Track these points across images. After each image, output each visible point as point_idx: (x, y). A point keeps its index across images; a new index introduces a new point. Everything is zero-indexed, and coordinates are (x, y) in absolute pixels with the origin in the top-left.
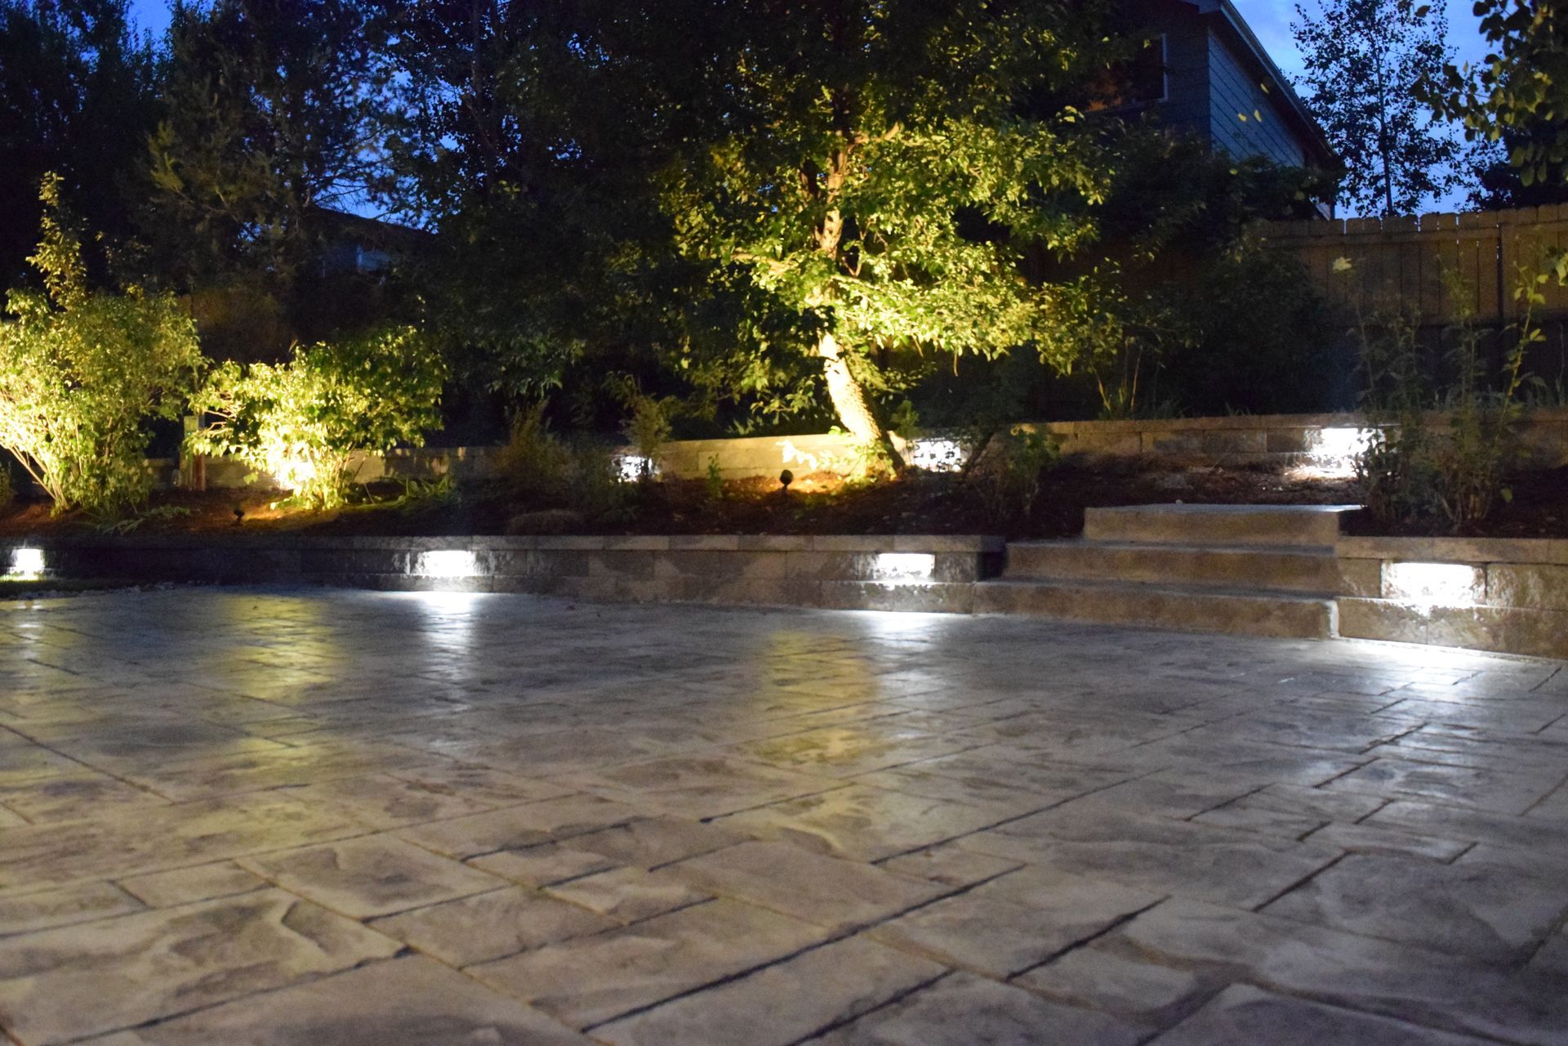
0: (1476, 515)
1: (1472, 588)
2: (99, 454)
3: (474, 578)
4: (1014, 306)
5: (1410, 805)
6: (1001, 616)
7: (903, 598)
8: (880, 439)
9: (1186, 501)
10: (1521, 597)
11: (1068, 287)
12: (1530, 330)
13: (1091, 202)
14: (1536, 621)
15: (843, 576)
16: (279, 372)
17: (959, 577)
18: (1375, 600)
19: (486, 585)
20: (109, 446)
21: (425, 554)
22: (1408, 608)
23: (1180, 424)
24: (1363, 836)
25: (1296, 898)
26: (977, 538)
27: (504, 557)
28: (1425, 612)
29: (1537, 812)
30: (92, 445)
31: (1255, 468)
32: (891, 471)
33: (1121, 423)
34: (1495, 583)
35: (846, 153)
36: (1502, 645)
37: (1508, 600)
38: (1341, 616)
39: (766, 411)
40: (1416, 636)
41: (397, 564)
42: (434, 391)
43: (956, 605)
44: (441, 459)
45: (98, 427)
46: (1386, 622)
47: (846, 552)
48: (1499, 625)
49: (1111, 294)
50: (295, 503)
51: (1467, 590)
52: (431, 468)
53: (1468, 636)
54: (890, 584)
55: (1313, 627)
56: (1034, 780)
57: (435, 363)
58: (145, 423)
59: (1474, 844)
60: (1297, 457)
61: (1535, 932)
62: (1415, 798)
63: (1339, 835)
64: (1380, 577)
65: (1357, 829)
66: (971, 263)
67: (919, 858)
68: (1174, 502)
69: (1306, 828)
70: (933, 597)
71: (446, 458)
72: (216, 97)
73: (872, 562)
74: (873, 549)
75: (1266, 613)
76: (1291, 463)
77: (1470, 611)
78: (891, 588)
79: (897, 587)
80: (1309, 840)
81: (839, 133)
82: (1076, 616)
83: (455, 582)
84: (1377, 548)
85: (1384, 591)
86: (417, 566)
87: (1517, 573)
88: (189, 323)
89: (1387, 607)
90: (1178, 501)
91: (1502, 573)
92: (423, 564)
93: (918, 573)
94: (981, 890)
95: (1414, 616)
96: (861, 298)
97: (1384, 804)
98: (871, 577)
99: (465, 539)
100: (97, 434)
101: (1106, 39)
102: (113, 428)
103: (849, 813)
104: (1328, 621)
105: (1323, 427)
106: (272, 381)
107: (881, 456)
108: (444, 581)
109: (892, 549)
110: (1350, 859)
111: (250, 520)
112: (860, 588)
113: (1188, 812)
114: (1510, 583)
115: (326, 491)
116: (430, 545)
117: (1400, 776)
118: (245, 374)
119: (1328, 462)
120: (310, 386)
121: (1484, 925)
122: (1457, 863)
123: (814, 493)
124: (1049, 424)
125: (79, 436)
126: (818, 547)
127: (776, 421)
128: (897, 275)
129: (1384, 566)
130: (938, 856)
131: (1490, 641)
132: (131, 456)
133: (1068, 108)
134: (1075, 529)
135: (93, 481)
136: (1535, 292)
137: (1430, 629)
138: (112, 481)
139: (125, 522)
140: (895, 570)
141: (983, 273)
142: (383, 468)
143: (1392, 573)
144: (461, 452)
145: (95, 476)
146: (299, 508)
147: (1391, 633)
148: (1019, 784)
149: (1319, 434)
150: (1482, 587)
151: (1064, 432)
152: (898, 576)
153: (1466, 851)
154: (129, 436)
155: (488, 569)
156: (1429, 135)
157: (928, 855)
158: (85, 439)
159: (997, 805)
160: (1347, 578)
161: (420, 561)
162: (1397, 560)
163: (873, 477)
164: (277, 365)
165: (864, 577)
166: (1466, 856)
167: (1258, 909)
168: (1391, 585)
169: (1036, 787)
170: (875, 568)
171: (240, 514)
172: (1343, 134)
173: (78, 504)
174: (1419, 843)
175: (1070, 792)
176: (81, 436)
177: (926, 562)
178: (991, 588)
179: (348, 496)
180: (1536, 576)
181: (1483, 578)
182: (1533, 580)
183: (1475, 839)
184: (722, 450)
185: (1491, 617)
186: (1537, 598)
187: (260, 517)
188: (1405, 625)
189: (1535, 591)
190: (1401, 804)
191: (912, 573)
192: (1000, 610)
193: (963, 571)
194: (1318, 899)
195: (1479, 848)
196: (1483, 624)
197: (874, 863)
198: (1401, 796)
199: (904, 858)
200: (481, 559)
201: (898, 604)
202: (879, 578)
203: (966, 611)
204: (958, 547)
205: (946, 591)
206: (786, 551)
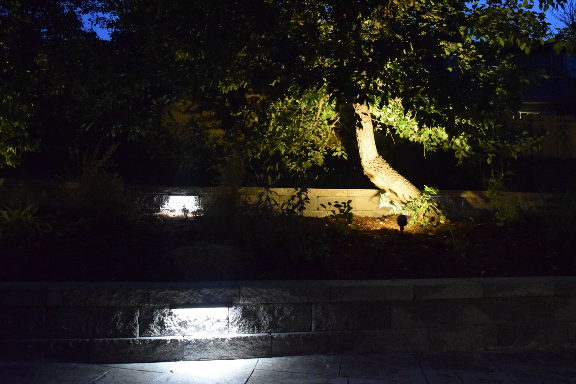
3: (245, 339)
19: (262, 347)
21: (166, 311)
27: (281, 312)
41: (120, 325)
83: (217, 346)
86: (152, 326)
92: (161, 324)
99: (228, 292)
108: (201, 345)
116: (176, 300)
155: (258, 327)
161: (157, 319)
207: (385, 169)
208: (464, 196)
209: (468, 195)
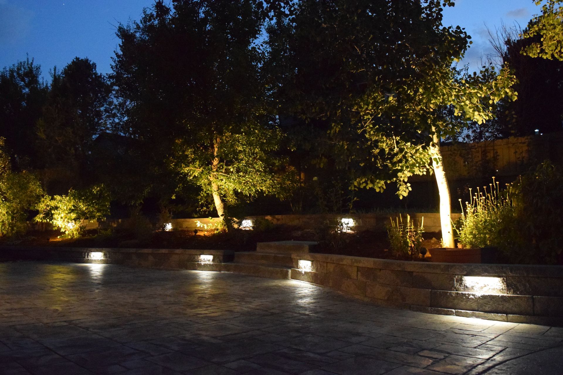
1: (311, 267)
2: (12, 220)
3: (103, 260)
6: (227, 272)
7: (206, 267)
9: (294, 240)
10: (317, 270)
14: (318, 275)
15: (192, 261)
16: (64, 198)
17: (219, 261)
18: (297, 269)
19: (106, 262)
20: (15, 218)
21: (91, 253)
26: (223, 251)
27: (111, 254)
28: (303, 273)
30: (10, 217)
32: (227, 229)
34: (314, 266)
37: (315, 270)
38: (291, 273)
40: (302, 279)
41: (83, 256)
42: (108, 204)
43: (217, 269)
44: (114, 222)
45: (12, 212)
46: (298, 275)
47: (193, 254)
48: (314, 276)
50: (65, 236)
52: (112, 225)
53: (309, 279)
54: (203, 263)
55: (285, 277)
57: (108, 195)
58: (26, 211)
64: (298, 264)
70: (212, 267)
71: (116, 222)
72: (57, 110)
73: (199, 257)
74: (199, 254)
75: (278, 273)
77: (309, 272)
78: (203, 264)
83: (98, 261)
84: (297, 256)
87: (317, 263)
88: (38, 183)
89: (298, 271)
90: (292, 240)
91: (315, 263)
92: (90, 256)
93: (209, 260)
95: (302, 273)
98: (198, 261)
99: (101, 249)
100: (12, 214)
102: (16, 213)
104: (288, 275)
105: (342, 218)
106: (59, 201)
108: (95, 261)
109: (203, 254)
111: (52, 241)
112: (195, 264)
114: (316, 265)
115: (75, 233)
116: (92, 251)
118: (53, 199)
120: (70, 203)
123: (204, 236)
124: (275, 216)
125: (6, 215)
126: (187, 253)
129: (299, 261)
132: (22, 220)
134: (254, 249)
135: (10, 228)
137: (304, 277)
138: (15, 228)
139: (17, 241)
140: (204, 259)
142: (98, 225)
143: (300, 263)
144: (120, 221)
145: (10, 227)
146: (66, 238)
147: (298, 278)
151: (279, 218)
152: (205, 261)
154: (21, 215)
155: (107, 257)
158: (8, 216)
160: (294, 263)
162: (300, 259)
163: (222, 231)
164: (63, 195)
168: (299, 266)
170: (200, 259)
171: (49, 239)
173: (5, 234)
176: (7, 215)
177: (211, 257)
178: (225, 265)
179: (82, 234)
181: (312, 264)
182: (319, 265)
184: (189, 222)
185: (313, 274)
187: (55, 240)
188: (300, 276)
189: (319, 268)
191: (208, 260)
192: (227, 271)
196: (312, 276)
200: (105, 255)
201: (204, 269)
202: (201, 261)
203: (220, 271)
204: (219, 253)
205: (215, 265)
206: (179, 254)
208: (266, 218)
209: (269, 218)
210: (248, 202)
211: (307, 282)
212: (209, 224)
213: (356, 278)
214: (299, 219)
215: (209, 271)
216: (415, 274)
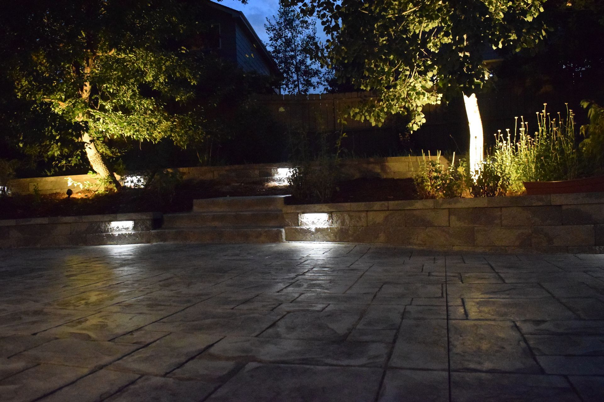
0: (328, 196)
1: (328, 221)
4: (164, 123)
5: (309, 294)
6: (162, 243)
7: (122, 239)
8: (109, 175)
9: (230, 196)
10: (343, 223)
11: (184, 116)
12: (343, 133)
13: (192, 84)
14: (348, 230)
15: (97, 231)
17: (144, 229)
18: (297, 227)
22: (308, 229)
23: (227, 168)
24: (293, 307)
25: (270, 330)
26: (151, 213)
28: (313, 230)
29: (348, 292)
31: (255, 183)
32: (115, 188)
33: (206, 168)
34: (335, 218)
35: (92, 59)
36: (338, 240)
37: (339, 224)
38: (286, 233)
39: (59, 165)
40: (311, 239)
43: (144, 241)
46: (301, 234)
47: (97, 222)
48: (337, 233)
49: (201, 119)
51: (326, 222)
53: (327, 237)
54: (116, 234)
55: (277, 238)
56: (174, 302)
59: (329, 304)
60: (270, 179)
61: (348, 329)
62: (310, 292)
63: (285, 307)
64: (298, 219)
65: (291, 304)
66: (145, 106)
67: (129, 336)
68: (226, 196)
69: (274, 306)
70: (134, 238)
73: (108, 225)
74: (108, 220)
75: (260, 234)
76: (268, 181)
77: (328, 228)
78: (117, 235)
79: (119, 234)
80: (275, 310)
81: (89, 51)
82: (191, 241)
84: (297, 209)
85: (300, 223)
87: (341, 215)
89: (301, 229)
90: (228, 196)
91: (337, 215)
93: (127, 229)
94: (154, 344)
95: (310, 232)
96: (100, 118)
97: (300, 295)
98: (108, 231)
101: (197, 23)
103: (98, 323)
104: (282, 235)
105: (278, 168)
107: (110, 183)
109: (116, 220)
110: (289, 315)
112: (104, 236)
113: (232, 306)
114: (339, 218)
117: (305, 285)
119: (280, 180)
121: (332, 330)
122: (324, 311)
123: (82, 199)
124: (178, 169)
126: (84, 220)
127: (64, 169)
128: (115, 109)
129: (299, 215)
130: (136, 335)
131: (334, 238)
133: (183, 47)
134: (189, 208)
136: (344, 121)
137: (315, 236)
140: (118, 228)
141: (151, 110)
143: (302, 217)
147: (302, 238)
148: (169, 304)
149: (277, 170)
150: (331, 221)
151: (184, 171)
152: (119, 230)
153: (326, 307)
156: (311, 67)
157: (132, 335)
159: (160, 312)
160: (287, 220)
162: (304, 213)
163: (107, 191)
165: (105, 231)
166: (326, 308)
167: (257, 336)
168: (302, 222)
169: (175, 304)
170: (109, 228)
172: (283, 65)
174: (311, 306)
175: (189, 304)
177: (130, 224)
178: (158, 232)
180: (347, 215)
181: (331, 217)
182: (346, 217)
183: (329, 303)
184: (40, 181)
185: (334, 230)
186: (348, 222)
188: (307, 235)
189: (347, 221)
190: (306, 294)
191: (125, 229)
192: (161, 241)
193: (145, 227)
194: (278, 329)
195: (331, 305)
196: (332, 233)
197: (109, 341)
198: (306, 292)
199: (121, 337)
201: (120, 242)
202: (111, 231)
203: (148, 242)
204: (144, 217)
205: (139, 235)
206: (70, 223)
207: (98, 160)
210: (119, 154)
211: (325, 242)
212: (85, 182)
213: (448, 225)
214: (213, 172)
215: (129, 244)
216: (564, 208)
